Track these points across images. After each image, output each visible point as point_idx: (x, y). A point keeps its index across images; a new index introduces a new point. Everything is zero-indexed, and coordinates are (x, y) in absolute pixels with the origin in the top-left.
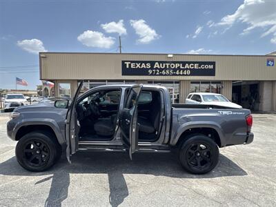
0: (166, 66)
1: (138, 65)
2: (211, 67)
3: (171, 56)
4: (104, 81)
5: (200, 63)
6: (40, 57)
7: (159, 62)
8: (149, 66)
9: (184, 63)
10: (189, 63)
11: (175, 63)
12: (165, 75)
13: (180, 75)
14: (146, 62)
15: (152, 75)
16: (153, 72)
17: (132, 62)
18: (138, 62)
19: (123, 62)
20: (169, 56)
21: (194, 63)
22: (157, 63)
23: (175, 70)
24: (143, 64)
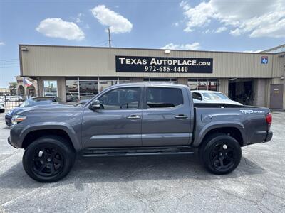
0: (163, 62)
1: (134, 61)
2: (208, 64)
3: (169, 52)
4: (96, 78)
5: (198, 60)
6: (21, 51)
7: (156, 58)
8: (145, 62)
9: (181, 60)
10: (187, 59)
11: (172, 59)
12: (163, 72)
13: (177, 72)
14: (142, 58)
15: (148, 71)
16: (149, 69)
17: (127, 57)
18: (133, 58)
19: (117, 57)
20: (166, 52)
21: (192, 59)
22: (153, 59)
23: (172, 67)
24: (139, 60)
